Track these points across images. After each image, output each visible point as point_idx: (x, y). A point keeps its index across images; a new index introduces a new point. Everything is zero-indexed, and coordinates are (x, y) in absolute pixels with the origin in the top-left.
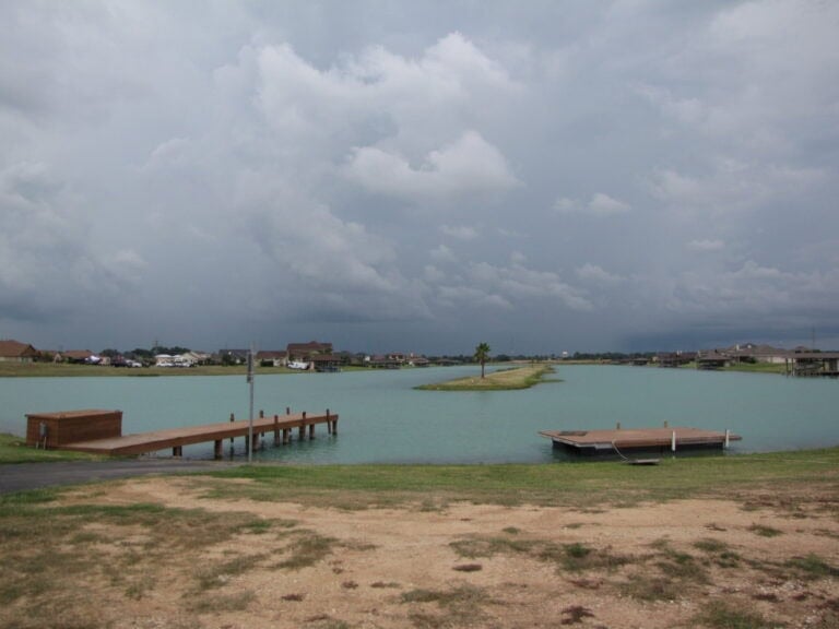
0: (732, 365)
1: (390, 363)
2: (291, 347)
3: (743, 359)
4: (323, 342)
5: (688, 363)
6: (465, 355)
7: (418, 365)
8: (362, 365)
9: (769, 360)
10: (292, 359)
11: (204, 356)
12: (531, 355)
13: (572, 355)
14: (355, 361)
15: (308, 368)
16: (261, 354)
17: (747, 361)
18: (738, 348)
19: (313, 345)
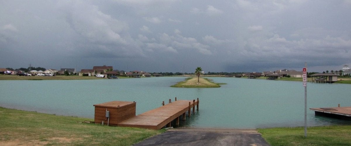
0: (281, 78)
1: (135, 75)
2: (95, 68)
3: (284, 75)
4: (109, 66)
5: (260, 77)
6: (162, 72)
7: (147, 76)
8: (125, 76)
9: (295, 76)
10: (96, 73)
11: (55, 71)
12: (191, 73)
13: (207, 73)
14: (121, 74)
15: (104, 77)
16: (82, 71)
17: (286, 76)
18: (281, 71)
19: (105, 67)
